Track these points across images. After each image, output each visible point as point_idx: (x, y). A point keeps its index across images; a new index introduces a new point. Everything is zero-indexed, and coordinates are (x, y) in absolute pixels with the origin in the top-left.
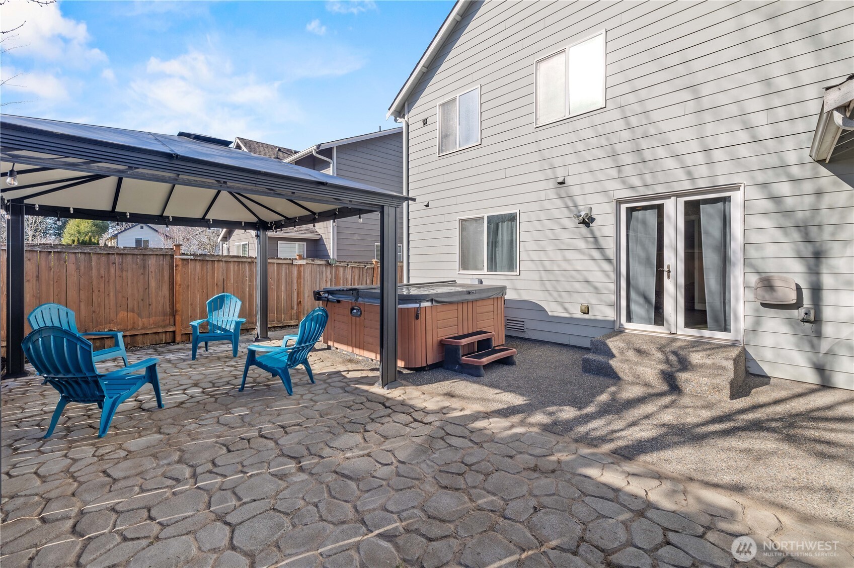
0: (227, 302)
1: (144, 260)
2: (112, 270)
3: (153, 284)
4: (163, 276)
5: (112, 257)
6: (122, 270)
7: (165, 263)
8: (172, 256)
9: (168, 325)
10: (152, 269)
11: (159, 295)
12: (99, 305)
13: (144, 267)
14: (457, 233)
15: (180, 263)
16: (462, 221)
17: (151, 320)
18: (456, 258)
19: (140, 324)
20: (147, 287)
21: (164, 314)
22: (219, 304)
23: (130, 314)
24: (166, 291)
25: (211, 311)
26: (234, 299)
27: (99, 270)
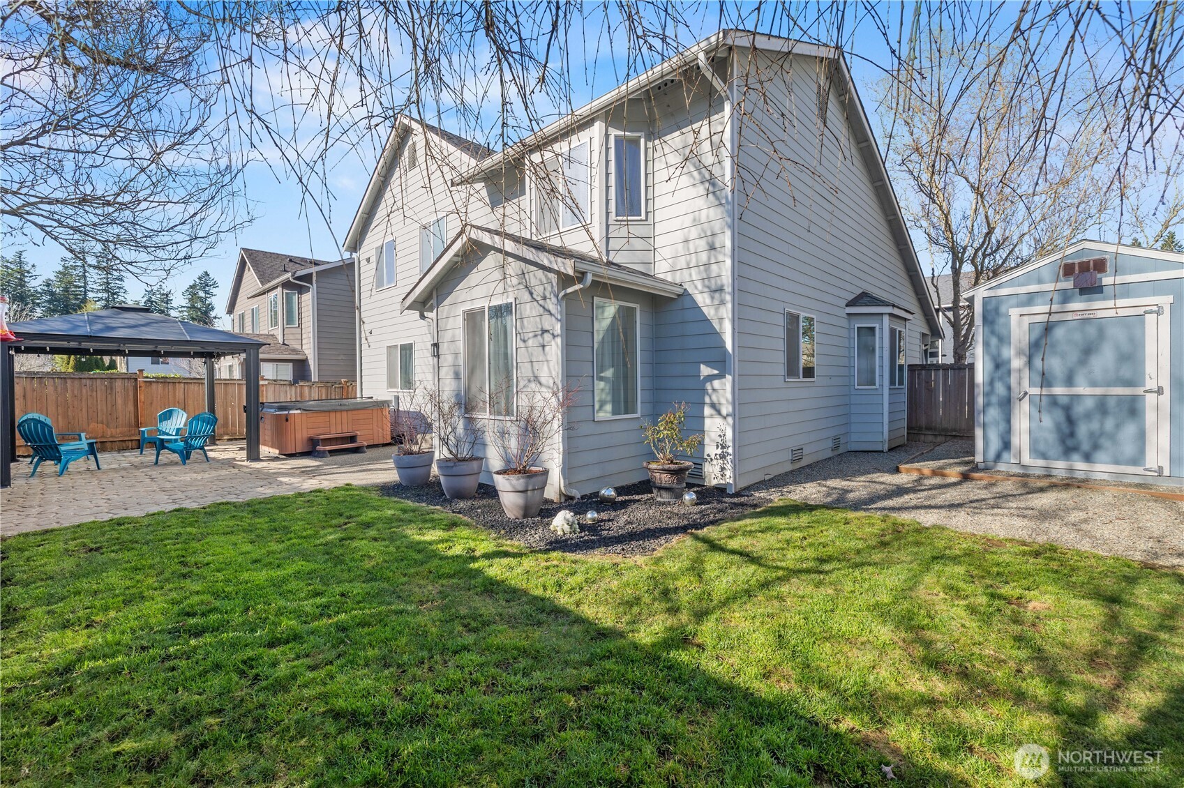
0: (175, 415)
1: (111, 383)
2: (84, 391)
3: (119, 401)
4: (128, 395)
5: (84, 381)
6: (92, 391)
7: (130, 385)
8: (136, 380)
9: (133, 435)
10: (118, 389)
11: (125, 410)
12: (74, 417)
13: (112, 388)
14: (385, 357)
15: (142, 385)
16: (389, 347)
17: (118, 430)
18: (385, 378)
19: (109, 434)
20: (114, 405)
21: (130, 426)
22: (167, 416)
23: (100, 425)
24: (131, 407)
25: (161, 421)
26: (181, 412)
27: (73, 391)
